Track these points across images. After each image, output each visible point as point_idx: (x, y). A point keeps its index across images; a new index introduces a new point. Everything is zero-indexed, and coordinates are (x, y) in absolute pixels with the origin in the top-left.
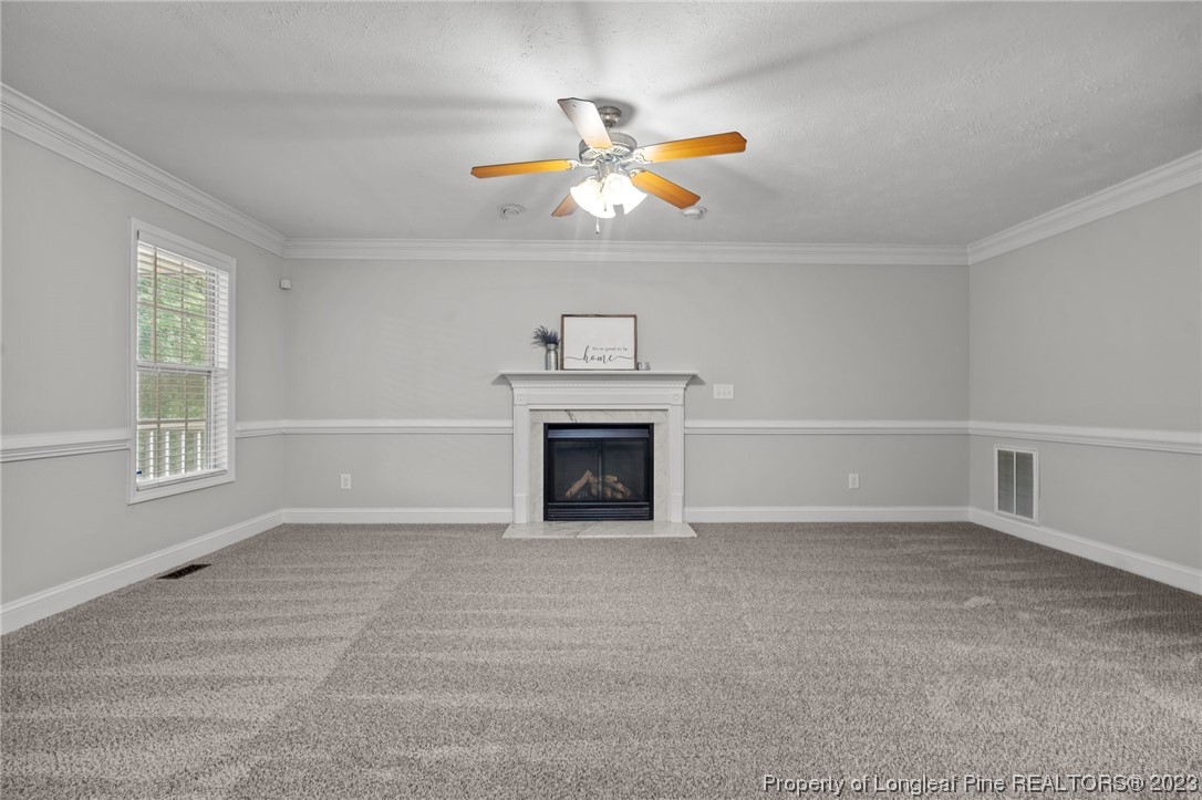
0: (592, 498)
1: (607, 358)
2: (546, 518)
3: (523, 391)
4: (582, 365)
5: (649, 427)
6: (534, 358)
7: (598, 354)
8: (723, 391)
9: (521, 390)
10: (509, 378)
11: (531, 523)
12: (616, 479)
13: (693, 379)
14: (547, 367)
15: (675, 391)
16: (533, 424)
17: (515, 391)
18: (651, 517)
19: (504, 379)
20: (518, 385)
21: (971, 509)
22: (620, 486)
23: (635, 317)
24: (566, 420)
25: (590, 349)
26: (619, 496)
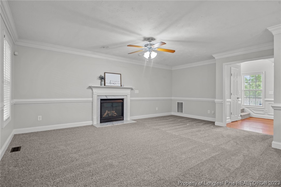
0: (109, 117)
1: (115, 84)
2: (101, 122)
3: (96, 91)
4: (109, 85)
5: (123, 100)
6: (98, 83)
7: (113, 82)
8: (137, 92)
9: (95, 90)
10: (92, 88)
11: (97, 124)
12: (114, 112)
13: (132, 89)
14: (101, 85)
15: (128, 91)
16: (98, 99)
17: (93, 91)
18: (123, 120)
19: (90, 88)
20: (94, 89)
21: (172, 113)
22: (115, 113)
23: (121, 74)
24: (105, 98)
25: (111, 81)
26: (115, 116)
